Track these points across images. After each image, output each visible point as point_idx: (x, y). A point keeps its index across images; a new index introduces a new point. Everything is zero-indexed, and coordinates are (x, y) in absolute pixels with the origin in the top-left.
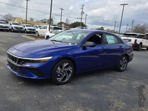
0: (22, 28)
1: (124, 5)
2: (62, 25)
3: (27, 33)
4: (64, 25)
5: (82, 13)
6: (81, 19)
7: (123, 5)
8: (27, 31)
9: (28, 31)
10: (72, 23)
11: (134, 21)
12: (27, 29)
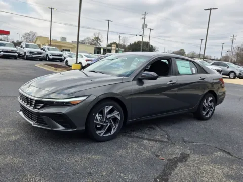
0: (40, 53)
1: (211, 9)
2: (112, 47)
3: (50, 60)
4: (115, 48)
5: (144, 26)
6: (142, 36)
7: (209, 10)
8: (49, 58)
9: (51, 57)
10: (130, 44)
11: (235, 38)
12: (49, 54)
